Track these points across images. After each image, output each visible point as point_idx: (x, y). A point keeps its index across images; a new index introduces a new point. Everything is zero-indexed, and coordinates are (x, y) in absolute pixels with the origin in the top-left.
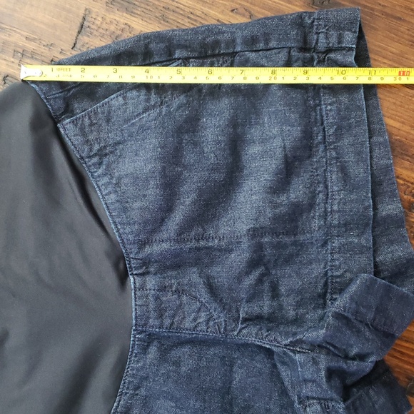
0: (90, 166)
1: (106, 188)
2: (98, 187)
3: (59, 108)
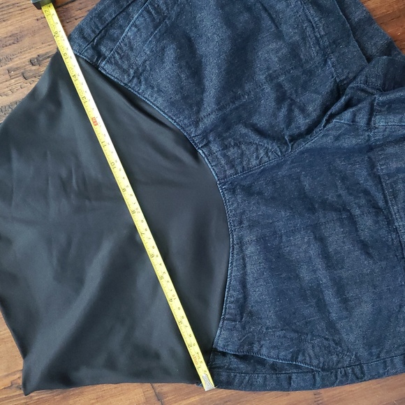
3: (93, 56)
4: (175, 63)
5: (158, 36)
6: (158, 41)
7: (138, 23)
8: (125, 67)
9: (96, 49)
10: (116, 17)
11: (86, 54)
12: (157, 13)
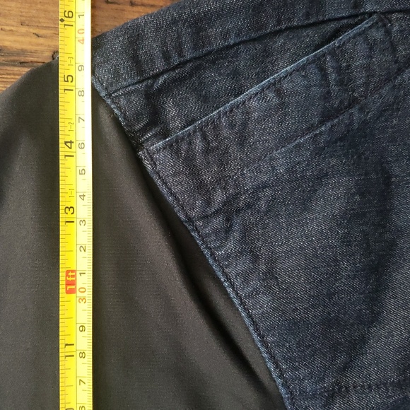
0: (208, 235)
1: (246, 280)
2: (228, 279)
3: (138, 116)
4: (339, 225)
5: (322, 140)
6: (319, 152)
7: (286, 85)
8: (207, 177)
9: (153, 100)
10: (235, 45)
11: (123, 102)
12: (340, 83)
